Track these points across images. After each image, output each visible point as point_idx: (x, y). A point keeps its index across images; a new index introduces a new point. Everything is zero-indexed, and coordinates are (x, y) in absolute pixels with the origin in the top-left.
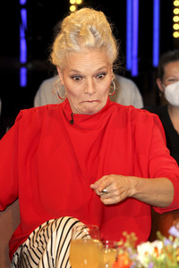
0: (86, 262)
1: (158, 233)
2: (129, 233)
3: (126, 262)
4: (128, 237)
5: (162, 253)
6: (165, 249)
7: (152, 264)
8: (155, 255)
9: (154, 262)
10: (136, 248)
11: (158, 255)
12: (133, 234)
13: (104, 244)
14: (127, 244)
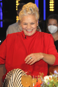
0: (26, 83)
1: (51, 73)
2: (41, 73)
3: (41, 82)
4: (41, 74)
5: (52, 79)
6: (53, 78)
7: (49, 83)
8: (50, 80)
9: (49, 82)
10: (43, 78)
11: (51, 80)
12: (43, 73)
13: (32, 77)
14: (41, 76)
